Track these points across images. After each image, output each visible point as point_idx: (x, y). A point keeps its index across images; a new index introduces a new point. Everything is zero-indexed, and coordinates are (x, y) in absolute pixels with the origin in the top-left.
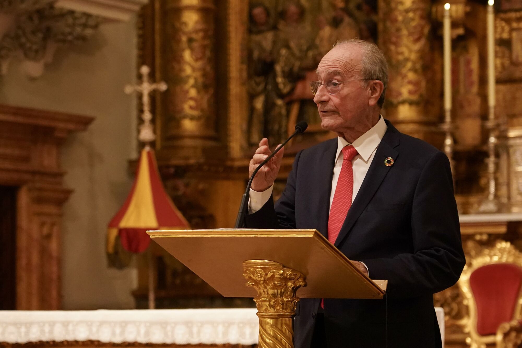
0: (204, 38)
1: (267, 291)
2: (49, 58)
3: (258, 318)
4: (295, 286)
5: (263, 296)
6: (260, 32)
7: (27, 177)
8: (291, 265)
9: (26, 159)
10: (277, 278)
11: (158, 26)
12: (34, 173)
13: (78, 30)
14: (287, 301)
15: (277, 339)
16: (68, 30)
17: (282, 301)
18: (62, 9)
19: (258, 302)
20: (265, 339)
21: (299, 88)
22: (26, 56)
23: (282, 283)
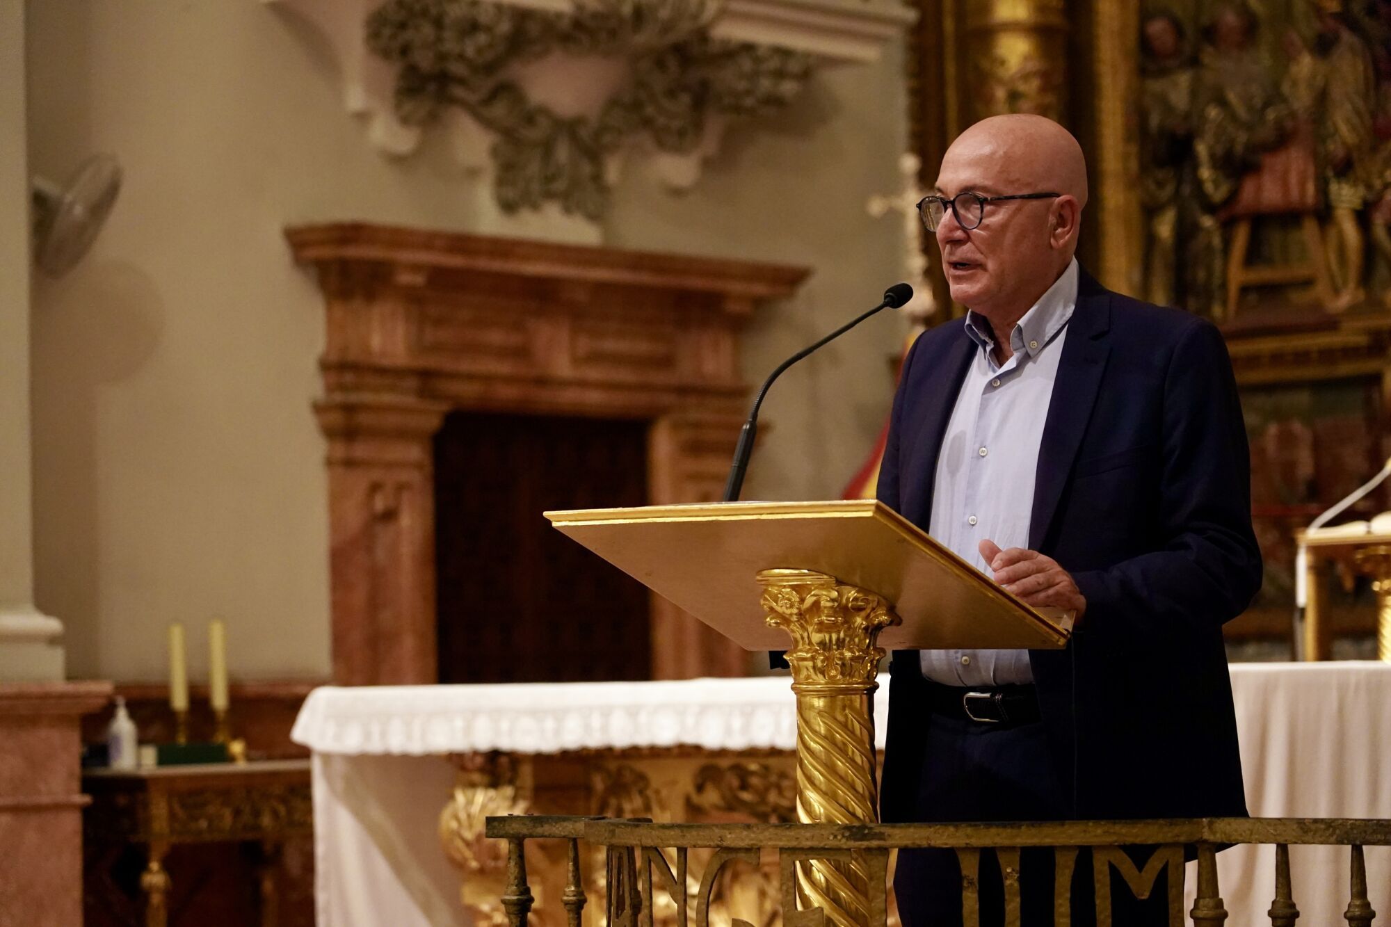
0: (1043, 89)
1: (809, 637)
2: (710, 144)
3: (795, 696)
4: (870, 624)
5: (800, 647)
6: (1163, 73)
7: (667, 399)
8: (857, 579)
9: (666, 362)
10: (825, 607)
11: (951, 69)
12: (683, 391)
13: (765, 84)
14: (852, 659)
15: (833, 742)
16: (742, 85)
17: (840, 659)
18: (725, 42)
19: (792, 661)
20: (810, 744)
21: (1248, 189)
22: (662, 145)
23: (836, 618)
